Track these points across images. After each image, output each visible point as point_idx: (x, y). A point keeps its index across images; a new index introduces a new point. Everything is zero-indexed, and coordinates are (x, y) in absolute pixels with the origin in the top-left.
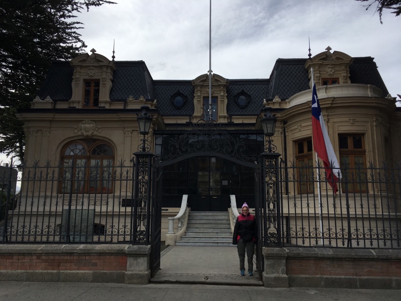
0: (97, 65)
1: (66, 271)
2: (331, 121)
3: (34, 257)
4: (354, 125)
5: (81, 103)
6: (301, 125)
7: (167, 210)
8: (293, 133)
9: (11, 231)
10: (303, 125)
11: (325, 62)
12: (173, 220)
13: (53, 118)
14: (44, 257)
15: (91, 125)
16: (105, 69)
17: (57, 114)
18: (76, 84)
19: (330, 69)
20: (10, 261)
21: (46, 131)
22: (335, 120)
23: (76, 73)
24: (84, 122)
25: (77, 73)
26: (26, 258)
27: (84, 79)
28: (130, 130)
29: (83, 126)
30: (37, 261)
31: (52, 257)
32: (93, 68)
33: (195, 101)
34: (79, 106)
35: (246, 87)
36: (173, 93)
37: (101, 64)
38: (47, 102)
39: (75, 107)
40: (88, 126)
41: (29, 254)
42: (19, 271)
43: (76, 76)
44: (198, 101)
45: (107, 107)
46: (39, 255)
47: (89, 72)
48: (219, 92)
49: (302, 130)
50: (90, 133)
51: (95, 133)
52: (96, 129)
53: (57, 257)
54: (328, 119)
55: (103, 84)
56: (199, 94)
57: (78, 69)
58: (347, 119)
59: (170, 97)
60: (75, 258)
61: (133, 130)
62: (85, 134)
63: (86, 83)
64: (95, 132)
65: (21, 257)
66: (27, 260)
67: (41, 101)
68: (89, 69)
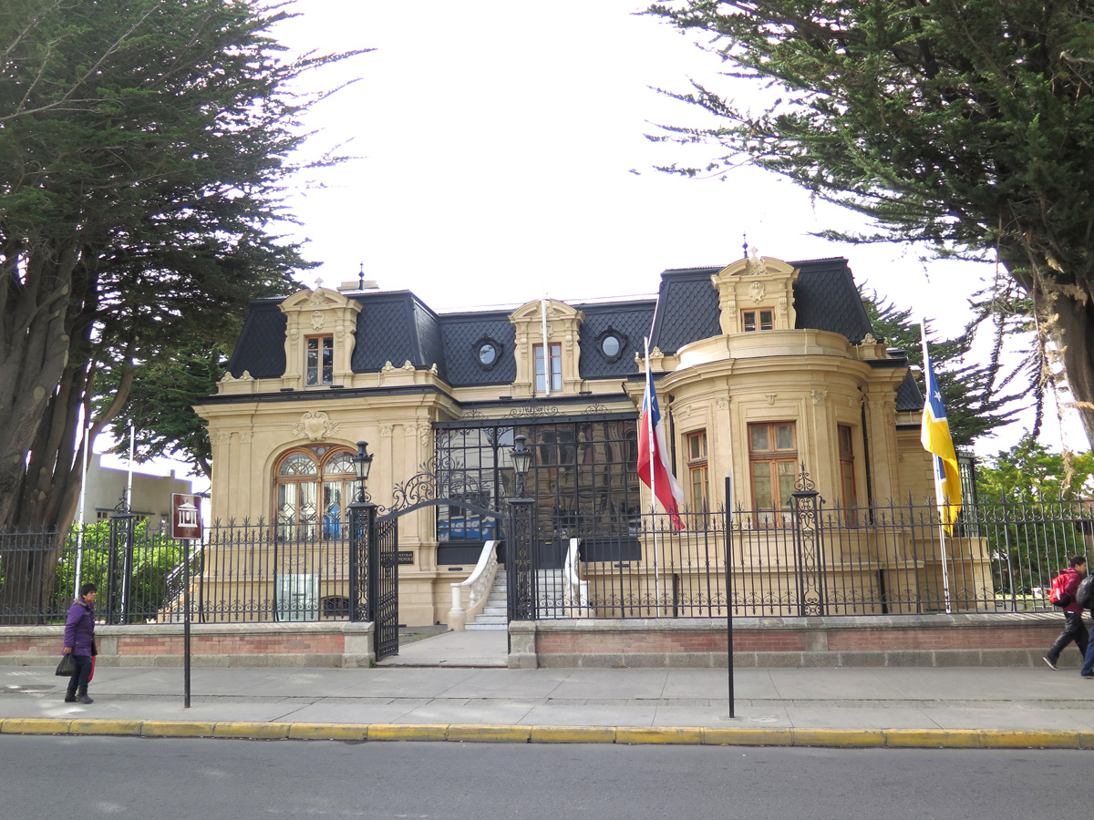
0: (327, 308)
1: (274, 655)
2: (735, 400)
3: (238, 639)
4: (775, 405)
5: (301, 380)
6: (690, 407)
7: (461, 569)
8: (681, 419)
9: (208, 608)
10: (694, 406)
11: (746, 278)
12: (460, 587)
13: (256, 411)
14: (247, 638)
15: (321, 420)
16: (340, 314)
17: (261, 404)
18: (292, 345)
19: (756, 291)
20: (210, 643)
21: (245, 434)
22: (743, 398)
23: (290, 324)
24: (309, 415)
25: (293, 326)
26: (228, 639)
27: (306, 336)
28: (390, 425)
29: (307, 421)
30: (241, 643)
31: (257, 638)
32: (319, 313)
33: (517, 354)
34: (298, 387)
35: (620, 319)
36: (477, 339)
37: (334, 306)
38: (244, 384)
39: (292, 389)
40: (314, 421)
41: (232, 634)
42: (221, 655)
43: (291, 330)
44: (523, 353)
45: (347, 384)
46: (242, 636)
47: (313, 322)
48: (563, 334)
49: (692, 415)
50: (319, 435)
51: (329, 434)
52: (331, 426)
53: (263, 638)
54: (730, 397)
55: (338, 342)
56: (524, 340)
57: (295, 317)
58: (762, 397)
59: (470, 347)
60: (285, 638)
61: (394, 426)
62: (312, 436)
63: (310, 341)
64: (329, 432)
65: (222, 639)
66: (228, 642)
67: (234, 380)
68: (314, 317)
